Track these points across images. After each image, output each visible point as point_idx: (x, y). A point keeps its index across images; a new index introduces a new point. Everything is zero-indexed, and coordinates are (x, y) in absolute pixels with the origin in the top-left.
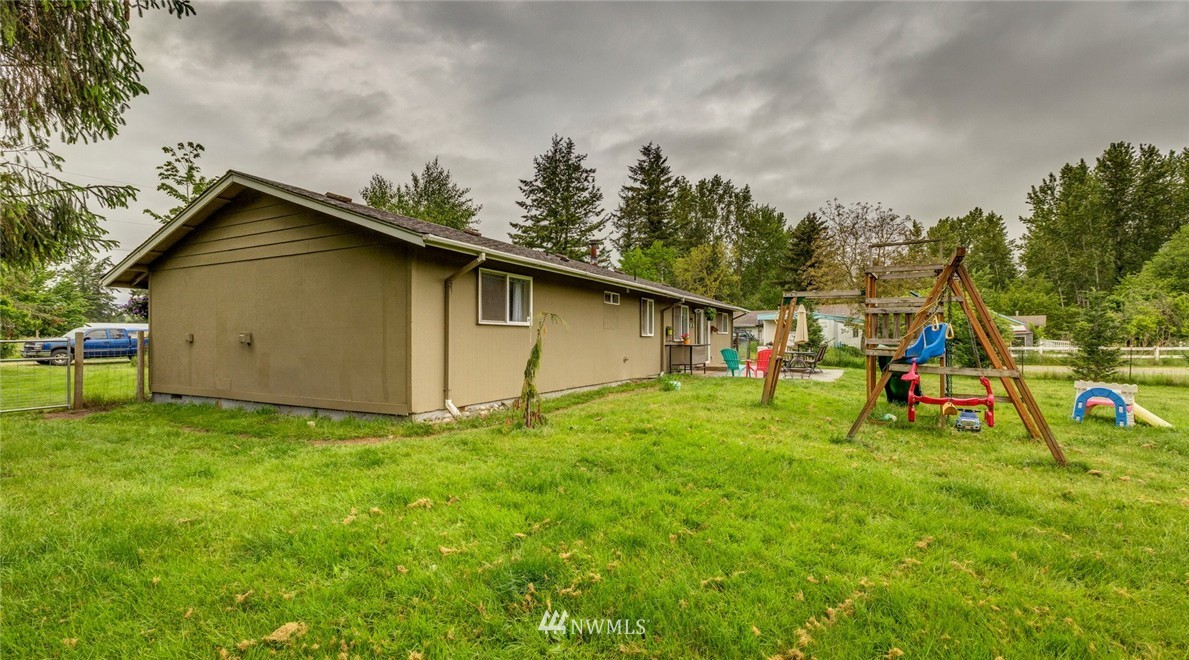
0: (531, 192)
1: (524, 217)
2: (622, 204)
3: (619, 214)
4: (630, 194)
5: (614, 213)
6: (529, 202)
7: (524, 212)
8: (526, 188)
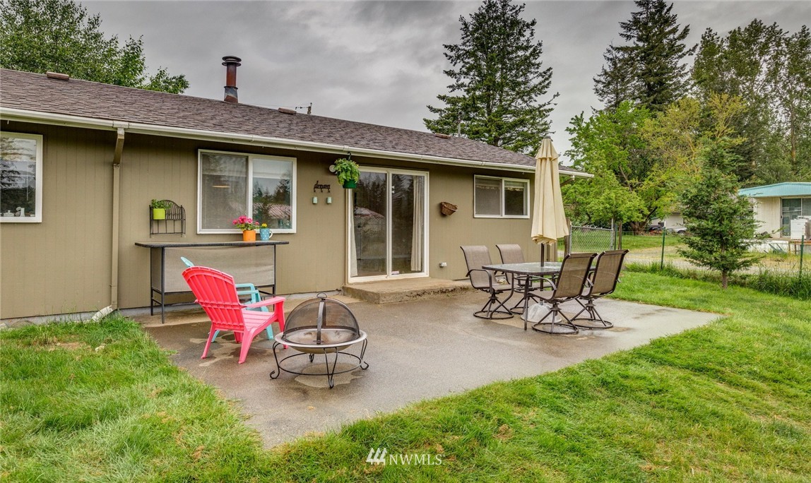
0: (458, 57)
1: (450, 87)
2: (608, 67)
3: (602, 79)
4: (620, 55)
5: (597, 78)
6: (457, 69)
7: (453, 81)
8: (453, 54)
